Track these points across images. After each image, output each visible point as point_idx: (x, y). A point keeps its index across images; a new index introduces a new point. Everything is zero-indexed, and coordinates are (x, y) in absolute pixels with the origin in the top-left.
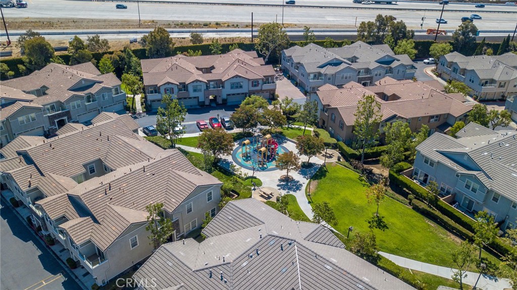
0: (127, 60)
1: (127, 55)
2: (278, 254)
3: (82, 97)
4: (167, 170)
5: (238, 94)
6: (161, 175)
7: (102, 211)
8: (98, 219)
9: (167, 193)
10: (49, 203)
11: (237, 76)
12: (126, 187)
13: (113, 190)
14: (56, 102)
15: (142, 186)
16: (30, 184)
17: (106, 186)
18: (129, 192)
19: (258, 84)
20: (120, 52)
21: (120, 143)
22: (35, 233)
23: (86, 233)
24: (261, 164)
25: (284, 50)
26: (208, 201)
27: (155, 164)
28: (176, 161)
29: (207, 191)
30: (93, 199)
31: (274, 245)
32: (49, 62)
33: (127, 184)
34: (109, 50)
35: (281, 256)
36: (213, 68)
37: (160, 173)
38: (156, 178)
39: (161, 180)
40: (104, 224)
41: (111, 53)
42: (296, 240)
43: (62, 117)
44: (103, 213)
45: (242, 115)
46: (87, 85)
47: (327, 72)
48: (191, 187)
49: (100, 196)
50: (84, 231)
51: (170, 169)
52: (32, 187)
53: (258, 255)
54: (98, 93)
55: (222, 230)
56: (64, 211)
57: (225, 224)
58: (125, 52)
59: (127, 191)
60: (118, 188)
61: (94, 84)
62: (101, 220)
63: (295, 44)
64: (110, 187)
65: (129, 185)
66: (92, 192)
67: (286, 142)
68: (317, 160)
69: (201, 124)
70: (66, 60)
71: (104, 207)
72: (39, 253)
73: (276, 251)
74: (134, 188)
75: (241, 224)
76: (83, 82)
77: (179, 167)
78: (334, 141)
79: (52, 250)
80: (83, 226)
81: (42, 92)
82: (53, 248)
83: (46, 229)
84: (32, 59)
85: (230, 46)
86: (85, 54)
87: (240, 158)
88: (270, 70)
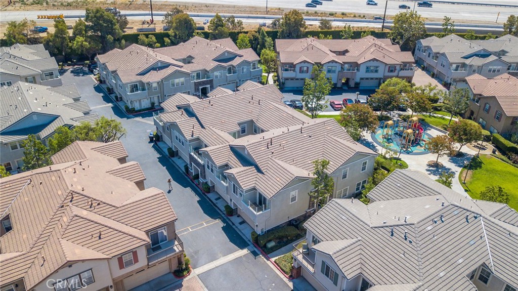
0: (260, 40)
1: (262, 35)
2: (463, 225)
3: (224, 67)
4: (322, 134)
5: (372, 79)
6: (317, 138)
7: (265, 162)
8: (262, 169)
9: (324, 156)
10: (214, 151)
11: (374, 60)
12: (285, 144)
13: (274, 145)
14: (201, 70)
15: (300, 146)
16: (193, 134)
17: (268, 140)
18: (289, 150)
19: (395, 69)
20: (254, 32)
21: (271, 107)
22: (191, 181)
23: (251, 180)
24: (404, 147)
25: (421, 40)
26: (362, 170)
27: (311, 127)
28: (331, 127)
29: (361, 161)
30: (257, 151)
31: (458, 215)
32: (192, 36)
33: (286, 141)
34: (244, 30)
35: (467, 227)
36: (347, 51)
37: (316, 136)
38: (312, 140)
39: (317, 143)
40: (268, 174)
41: (247, 33)
42: (482, 215)
43: (206, 85)
44: (266, 165)
45: (385, 96)
46: (229, 57)
47: (473, 63)
48: (351, 152)
49: (263, 149)
50: (249, 179)
51: (326, 134)
52: (194, 136)
53: (443, 221)
54: (239, 65)
55: (390, 196)
56: (227, 160)
57: (393, 191)
58: (259, 33)
59: (287, 148)
60: (278, 144)
61: (236, 57)
62: (265, 170)
63: (433, 35)
64: (271, 142)
65: (288, 143)
66: (255, 144)
67: (429, 130)
68: (469, 150)
69: (336, 103)
70: (206, 36)
71: (266, 160)
72: (198, 198)
73: (461, 222)
74: (293, 146)
75: (412, 193)
76: (226, 54)
77: (333, 133)
78: (486, 133)
79: (208, 197)
80: (248, 173)
81: (188, 60)
82: (209, 195)
83: (204, 177)
84: (177, 33)
85: (363, 33)
86: (223, 31)
87: (380, 139)
88: (408, 57)
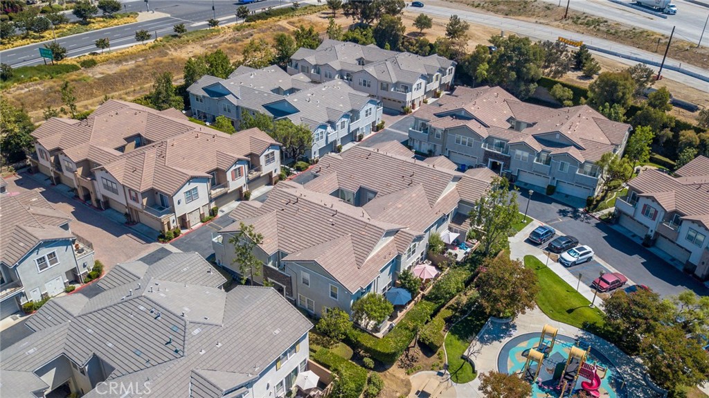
2: (160, 340)
3: (531, 149)
6: (335, 231)
15: (311, 224)
26: (332, 296)
27: (350, 219)
28: (366, 234)
35: (158, 344)
37: (339, 229)
38: (329, 228)
39: (328, 234)
43: (499, 160)
53: (155, 318)
61: (570, 146)
76: (557, 136)
